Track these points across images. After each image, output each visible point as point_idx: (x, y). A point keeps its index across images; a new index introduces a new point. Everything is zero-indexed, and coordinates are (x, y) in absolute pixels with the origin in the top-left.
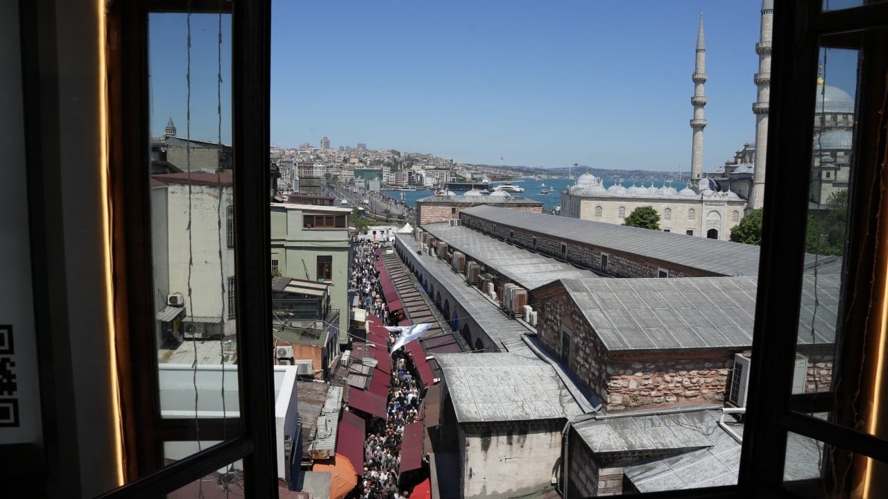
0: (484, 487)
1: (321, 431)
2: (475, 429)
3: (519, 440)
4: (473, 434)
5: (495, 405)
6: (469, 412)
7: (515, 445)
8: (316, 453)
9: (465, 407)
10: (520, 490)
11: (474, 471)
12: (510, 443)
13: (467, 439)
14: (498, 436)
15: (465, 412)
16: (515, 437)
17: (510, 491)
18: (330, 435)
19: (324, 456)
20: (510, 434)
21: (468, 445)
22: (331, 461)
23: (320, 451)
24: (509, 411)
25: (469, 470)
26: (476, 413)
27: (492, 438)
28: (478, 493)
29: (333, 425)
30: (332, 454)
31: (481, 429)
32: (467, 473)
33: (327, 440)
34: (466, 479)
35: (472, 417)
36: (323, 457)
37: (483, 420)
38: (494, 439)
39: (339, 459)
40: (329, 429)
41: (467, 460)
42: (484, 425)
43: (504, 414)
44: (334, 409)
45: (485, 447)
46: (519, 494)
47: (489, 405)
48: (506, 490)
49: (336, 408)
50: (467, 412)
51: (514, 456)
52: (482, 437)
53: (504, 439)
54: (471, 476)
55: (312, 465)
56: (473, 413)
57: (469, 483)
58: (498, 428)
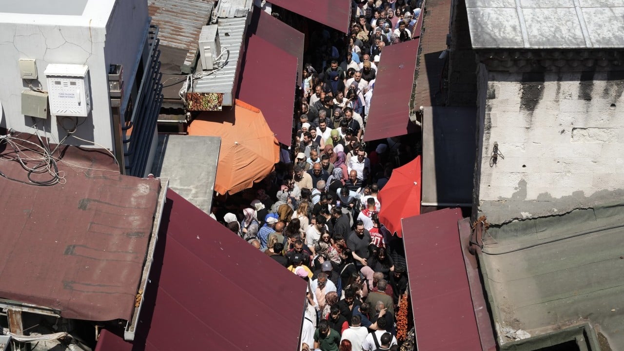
0: (523, 183)
1: (208, 56)
2: (510, 63)
3: (606, 92)
4: (505, 75)
5: (561, 12)
6: (499, 26)
7: (597, 100)
8: (195, 98)
9: (494, 16)
10: (600, 195)
11: (502, 149)
12: (586, 96)
13: (490, 83)
14: (560, 79)
15: (490, 26)
16: (599, 85)
17: (579, 194)
18: (226, 63)
19: (212, 105)
20: (586, 79)
21: (493, 97)
22: (226, 115)
23: (203, 94)
24: (591, 27)
25: (491, 149)
26: (514, 28)
27: (546, 84)
28: (508, 194)
29: (234, 44)
30: (227, 101)
31: (522, 63)
32: (486, 153)
33: (219, 74)
34: (485, 165)
35: (504, 38)
36: (209, 107)
37: (527, 46)
38: (550, 87)
39: (242, 111)
40: (223, 51)
41: (489, 128)
42: (530, 56)
43: (578, 33)
44: (238, 11)
45: (530, 102)
46: (597, 203)
47: (546, 12)
48: (569, 193)
49: (242, 8)
50: (494, 26)
51: (592, 124)
52: (523, 81)
53: (572, 87)
54: (495, 159)
55: (189, 123)
56: (509, 29)
57: (490, 175)
58: (561, 64)
